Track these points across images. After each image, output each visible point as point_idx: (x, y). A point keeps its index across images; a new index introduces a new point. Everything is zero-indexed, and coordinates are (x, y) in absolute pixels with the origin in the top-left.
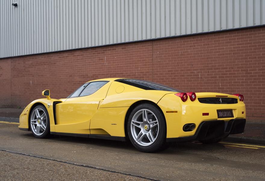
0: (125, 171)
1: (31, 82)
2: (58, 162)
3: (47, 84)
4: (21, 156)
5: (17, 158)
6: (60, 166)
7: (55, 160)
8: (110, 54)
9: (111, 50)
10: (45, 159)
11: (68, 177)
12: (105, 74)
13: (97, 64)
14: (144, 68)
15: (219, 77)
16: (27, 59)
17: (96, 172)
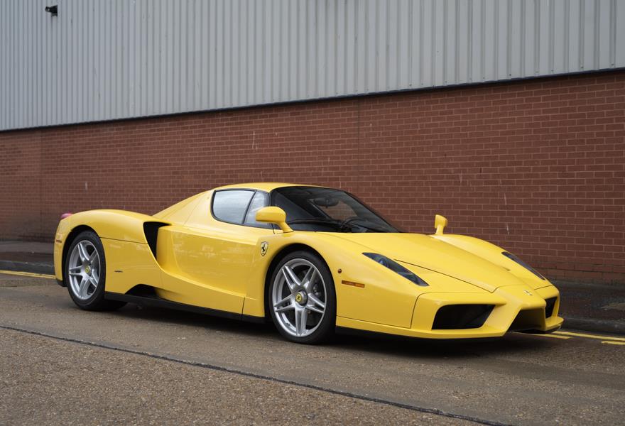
0: (283, 376)
1: (86, 185)
2: (148, 358)
3: (123, 191)
4: (75, 346)
5: (65, 347)
6: (154, 365)
7: (143, 354)
8: (264, 126)
9: (266, 116)
10: (123, 350)
11: (170, 385)
12: (252, 170)
13: (235, 147)
14: (338, 158)
15: (504, 183)
16: (77, 133)
17: (227, 377)
